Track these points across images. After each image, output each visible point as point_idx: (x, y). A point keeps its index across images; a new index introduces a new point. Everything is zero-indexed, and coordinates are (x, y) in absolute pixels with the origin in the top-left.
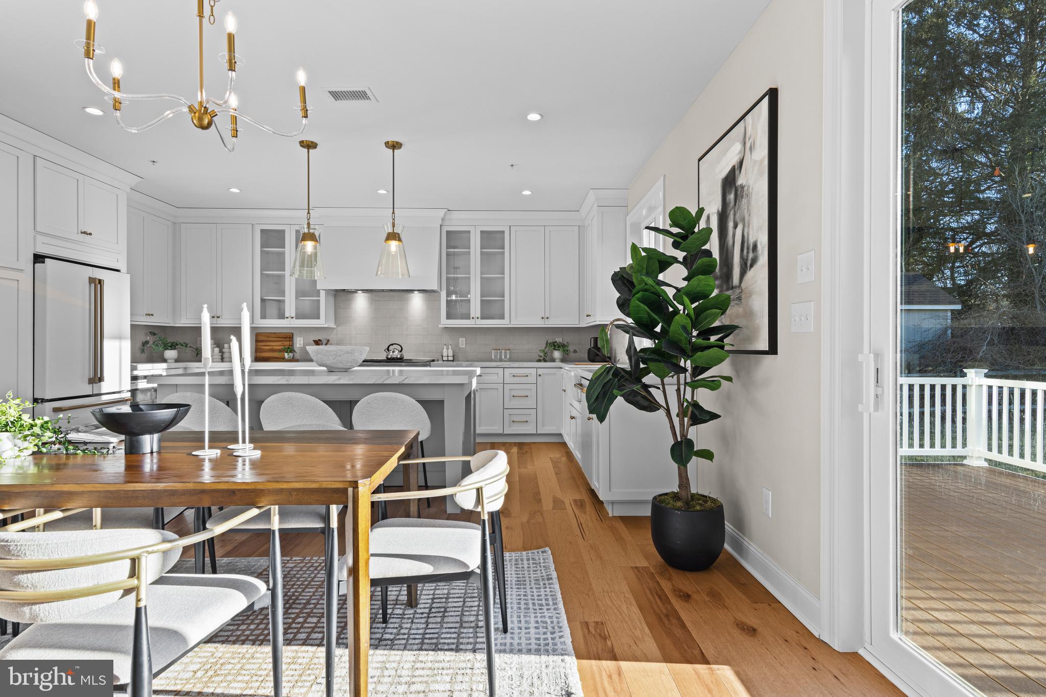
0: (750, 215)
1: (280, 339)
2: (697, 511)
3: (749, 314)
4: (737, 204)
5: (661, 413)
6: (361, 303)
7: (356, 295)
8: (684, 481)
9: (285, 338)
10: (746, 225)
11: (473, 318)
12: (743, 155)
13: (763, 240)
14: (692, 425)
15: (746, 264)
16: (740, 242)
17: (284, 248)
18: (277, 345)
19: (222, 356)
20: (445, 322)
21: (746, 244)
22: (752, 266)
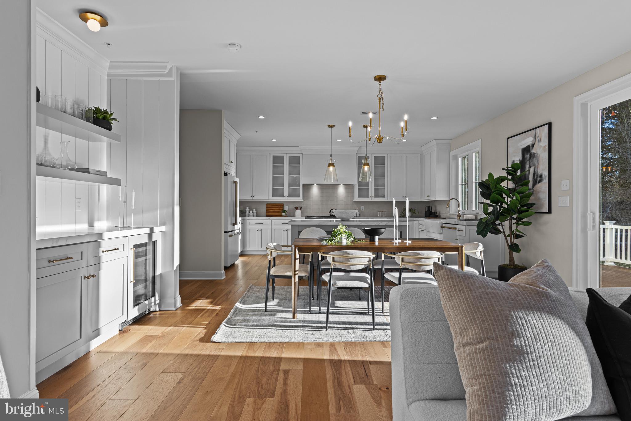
0: (538, 164)
1: (278, 207)
2: (519, 269)
3: (539, 199)
4: (531, 159)
5: (502, 235)
6: (315, 190)
7: (314, 186)
8: (512, 259)
9: (280, 206)
10: (536, 167)
11: (371, 197)
12: (534, 142)
13: (545, 173)
14: (515, 239)
15: (536, 181)
16: (533, 173)
17: (284, 164)
18: (276, 209)
19: (253, 214)
20: (356, 198)
21: (536, 174)
22: (539, 182)
